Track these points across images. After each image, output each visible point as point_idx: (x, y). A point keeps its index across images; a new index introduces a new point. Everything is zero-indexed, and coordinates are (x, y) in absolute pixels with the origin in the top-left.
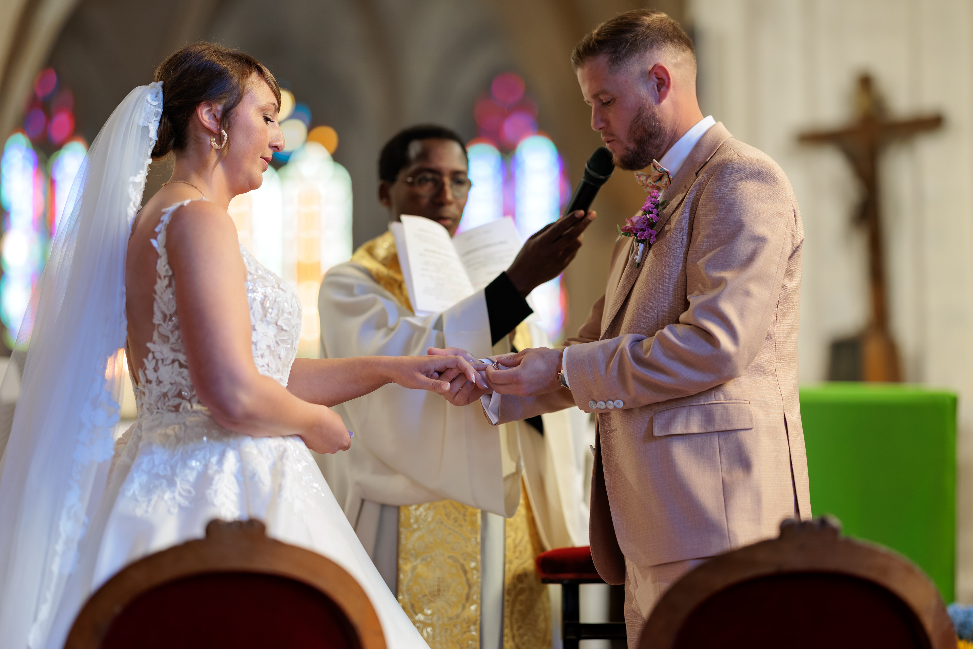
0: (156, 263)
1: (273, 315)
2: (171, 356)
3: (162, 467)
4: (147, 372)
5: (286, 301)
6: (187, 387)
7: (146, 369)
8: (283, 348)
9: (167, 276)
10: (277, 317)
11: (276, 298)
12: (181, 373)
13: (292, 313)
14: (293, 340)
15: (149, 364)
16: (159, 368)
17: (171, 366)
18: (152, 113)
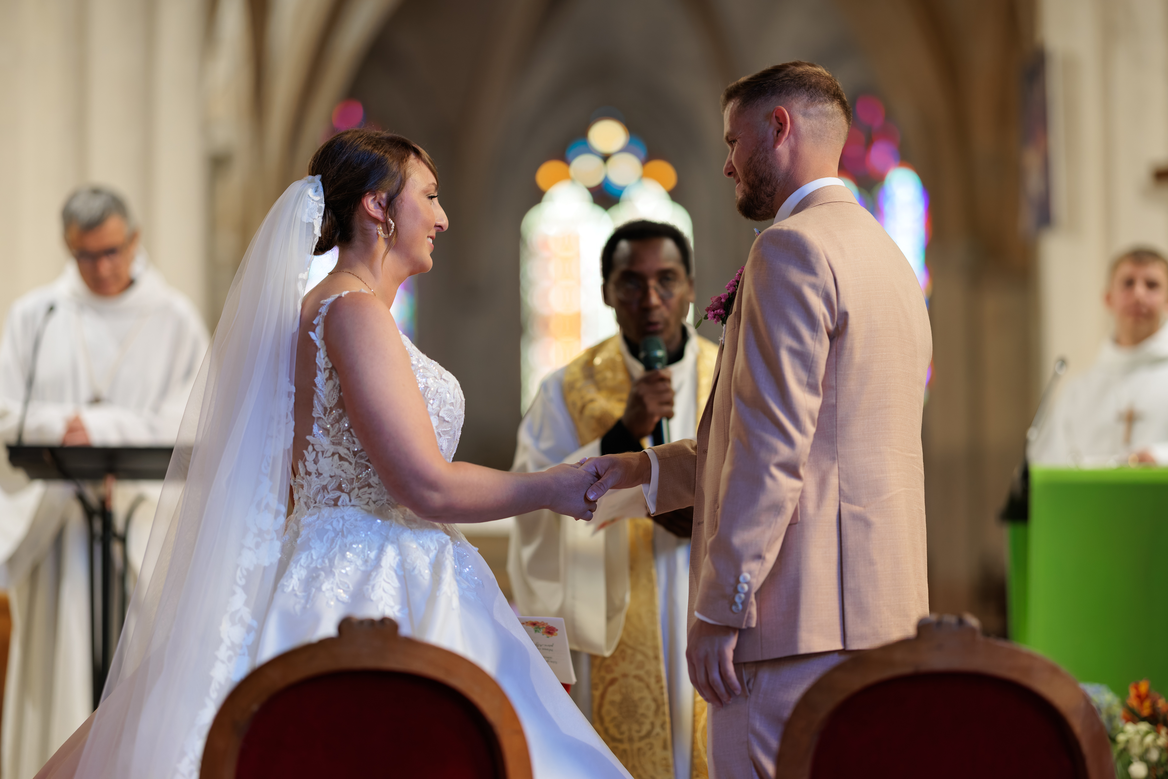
0: (315, 356)
1: (434, 406)
2: (332, 449)
3: (320, 561)
4: (306, 463)
5: (448, 391)
6: (347, 480)
7: (306, 460)
8: (445, 439)
9: (328, 368)
10: (439, 408)
11: (437, 389)
12: (341, 466)
13: (454, 404)
14: (455, 431)
15: (310, 456)
16: (318, 461)
17: (331, 458)
18: (315, 209)
